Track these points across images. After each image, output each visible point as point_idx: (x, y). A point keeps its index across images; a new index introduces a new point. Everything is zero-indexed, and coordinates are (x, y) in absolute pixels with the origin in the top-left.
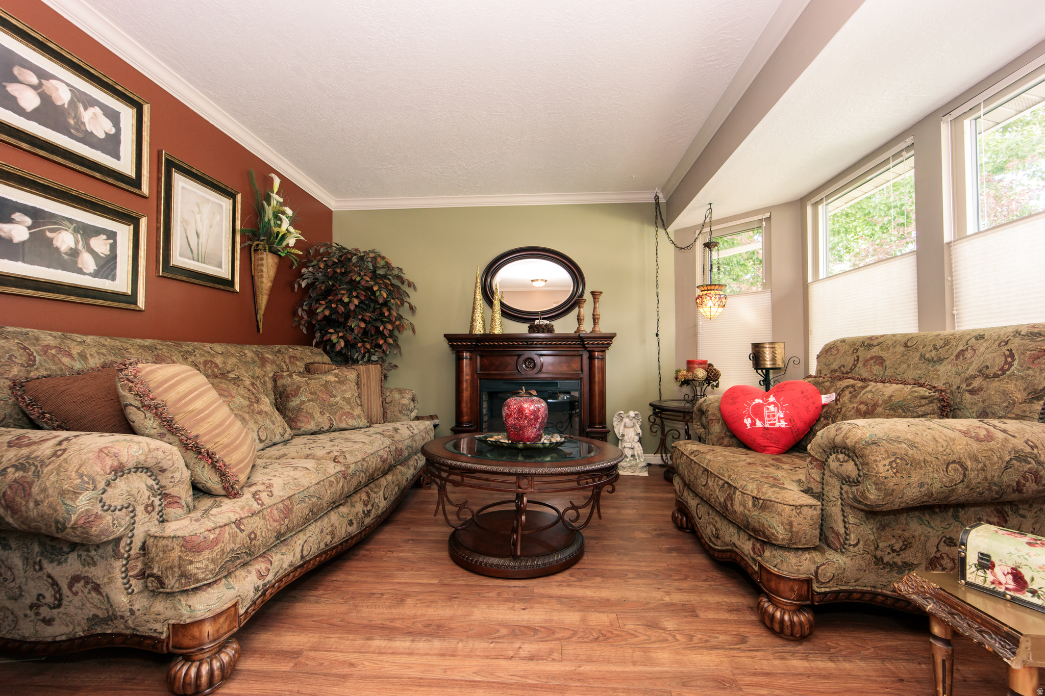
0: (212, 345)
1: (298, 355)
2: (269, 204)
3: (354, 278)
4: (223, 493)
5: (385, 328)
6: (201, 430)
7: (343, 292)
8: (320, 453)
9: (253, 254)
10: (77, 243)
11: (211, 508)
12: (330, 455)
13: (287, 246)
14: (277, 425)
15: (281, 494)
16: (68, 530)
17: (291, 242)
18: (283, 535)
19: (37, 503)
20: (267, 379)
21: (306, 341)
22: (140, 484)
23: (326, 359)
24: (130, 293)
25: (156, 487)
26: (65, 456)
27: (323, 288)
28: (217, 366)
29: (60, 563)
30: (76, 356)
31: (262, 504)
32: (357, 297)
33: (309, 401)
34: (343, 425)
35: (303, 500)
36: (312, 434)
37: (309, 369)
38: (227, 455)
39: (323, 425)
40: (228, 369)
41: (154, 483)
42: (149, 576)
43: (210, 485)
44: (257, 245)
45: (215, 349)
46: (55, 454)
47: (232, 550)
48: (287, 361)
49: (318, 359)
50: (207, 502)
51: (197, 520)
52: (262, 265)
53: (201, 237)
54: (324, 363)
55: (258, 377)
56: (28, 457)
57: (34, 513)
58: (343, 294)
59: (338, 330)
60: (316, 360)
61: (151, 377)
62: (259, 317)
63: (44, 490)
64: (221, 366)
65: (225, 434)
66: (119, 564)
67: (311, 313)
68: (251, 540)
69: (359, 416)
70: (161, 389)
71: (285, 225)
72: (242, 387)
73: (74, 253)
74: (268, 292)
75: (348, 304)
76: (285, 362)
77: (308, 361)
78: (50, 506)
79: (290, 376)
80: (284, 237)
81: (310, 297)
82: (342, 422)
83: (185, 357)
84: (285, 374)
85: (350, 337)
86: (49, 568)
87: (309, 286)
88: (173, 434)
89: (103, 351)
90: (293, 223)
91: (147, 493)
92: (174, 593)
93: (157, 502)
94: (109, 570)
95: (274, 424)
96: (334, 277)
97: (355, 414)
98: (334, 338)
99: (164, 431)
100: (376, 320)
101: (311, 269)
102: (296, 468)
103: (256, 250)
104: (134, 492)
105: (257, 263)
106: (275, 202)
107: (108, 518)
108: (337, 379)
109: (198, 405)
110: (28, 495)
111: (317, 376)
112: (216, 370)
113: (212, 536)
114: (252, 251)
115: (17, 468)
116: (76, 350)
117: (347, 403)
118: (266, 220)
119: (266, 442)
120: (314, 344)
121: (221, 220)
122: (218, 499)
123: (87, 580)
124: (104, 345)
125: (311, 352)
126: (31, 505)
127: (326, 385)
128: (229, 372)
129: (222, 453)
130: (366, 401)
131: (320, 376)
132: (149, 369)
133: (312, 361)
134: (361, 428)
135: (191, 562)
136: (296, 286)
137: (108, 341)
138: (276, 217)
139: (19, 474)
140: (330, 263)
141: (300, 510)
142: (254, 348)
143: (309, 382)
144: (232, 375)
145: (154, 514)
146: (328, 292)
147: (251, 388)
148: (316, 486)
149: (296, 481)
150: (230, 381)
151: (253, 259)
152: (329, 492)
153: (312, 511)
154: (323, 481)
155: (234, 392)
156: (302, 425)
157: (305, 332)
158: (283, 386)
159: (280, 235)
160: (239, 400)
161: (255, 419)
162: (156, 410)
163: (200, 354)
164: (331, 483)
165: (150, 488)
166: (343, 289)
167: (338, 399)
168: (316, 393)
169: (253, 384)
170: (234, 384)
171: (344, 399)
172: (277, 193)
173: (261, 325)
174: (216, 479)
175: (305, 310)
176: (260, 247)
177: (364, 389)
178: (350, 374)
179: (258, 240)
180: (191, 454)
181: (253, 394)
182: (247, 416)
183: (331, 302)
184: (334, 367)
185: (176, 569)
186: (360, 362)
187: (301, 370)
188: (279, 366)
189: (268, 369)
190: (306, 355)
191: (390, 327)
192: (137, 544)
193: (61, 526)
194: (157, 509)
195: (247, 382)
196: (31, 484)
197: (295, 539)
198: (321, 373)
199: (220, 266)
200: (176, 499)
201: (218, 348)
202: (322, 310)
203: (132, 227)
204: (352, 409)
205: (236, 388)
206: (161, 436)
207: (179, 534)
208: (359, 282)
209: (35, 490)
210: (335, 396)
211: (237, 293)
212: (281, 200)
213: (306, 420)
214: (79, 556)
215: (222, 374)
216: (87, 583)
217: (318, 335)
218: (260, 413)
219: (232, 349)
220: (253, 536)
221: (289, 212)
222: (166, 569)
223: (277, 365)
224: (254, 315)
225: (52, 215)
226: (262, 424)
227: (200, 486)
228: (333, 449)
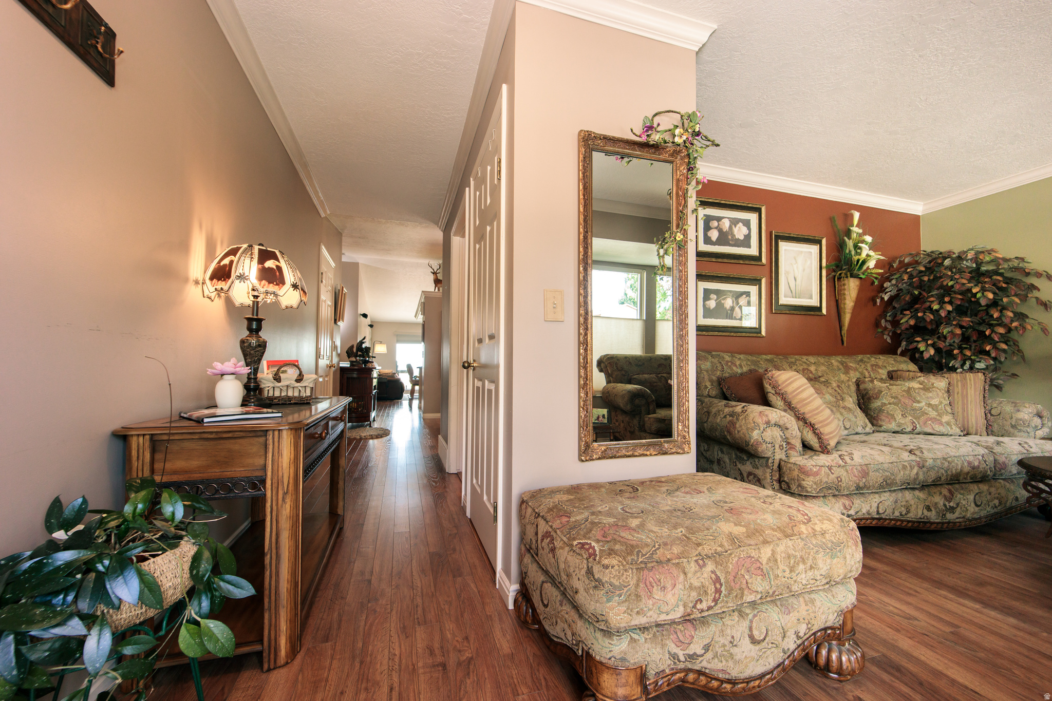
0: (807, 357)
1: (880, 363)
2: (849, 238)
3: (945, 283)
4: (820, 449)
5: (993, 331)
6: (805, 410)
7: (932, 299)
8: (895, 444)
9: (836, 283)
10: (733, 302)
11: (813, 456)
12: (906, 448)
13: (868, 268)
14: (858, 418)
15: (860, 461)
16: (750, 446)
17: (871, 264)
18: (862, 488)
19: (738, 432)
20: (850, 383)
21: (890, 350)
22: (777, 433)
23: (912, 367)
24: (757, 327)
25: (784, 437)
26: (747, 413)
27: (907, 299)
28: (811, 372)
29: (743, 465)
30: (738, 366)
31: (846, 463)
32: (950, 303)
33: (890, 404)
34: (929, 430)
35: (877, 470)
36: (894, 433)
37: (891, 376)
38: (822, 427)
39: (905, 427)
40: (820, 375)
41: (783, 435)
42: (782, 481)
43: (812, 443)
44: (840, 274)
45: (810, 360)
46: (742, 411)
47: (826, 482)
48: (869, 369)
49: (903, 367)
50: (810, 453)
51: (806, 459)
52: (844, 289)
53: (797, 280)
54: (909, 371)
55: (843, 381)
56: (733, 412)
57: (737, 436)
58: (932, 302)
59: (927, 337)
60: (901, 368)
61: (780, 378)
62: (843, 332)
63: (741, 426)
64: (814, 372)
65: (820, 415)
66: (769, 471)
67: (895, 323)
68: (839, 482)
69: (948, 423)
70: (784, 385)
71: (866, 251)
72: (830, 388)
73: (732, 309)
74: (851, 311)
75: (937, 311)
76: (867, 370)
77: (891, 369)
78: (743, 434)
79: (872, 381)
80: (864, 262)
81: (894, 308)
82: (926, 427)
83: (791, 366)
84: (867, 380)
85: (941, 344)
86: (739, 466)
87: (892, 299)
88: (791, 410)
89: (749, 363)
90: (873, 247)
91: (780, 439)
92: (794, 494)
93: (785, 446)
94: (765, 473)
95: (856, 418)
96: (921, 286)
97: (944, 421)
98: (922, 347)
99: (787, 408)
100: (980, 324)
101: (894, 282)
102: (872, 449)
103: (839, 279)
104: (775, 436)
105: (840, 288)
106: (855, 235)
107: (764, 446)
108: (921, 386)
109: (804, 395)
110: (735, 428)
111: (899, 382)
112: (811, 375)
113: (815, 470)
114: (836, 280)
115: (731, 415)
116: (738, 363)
117: (933, 409)
118: (847, 251)
119: (850, 430)
120: (899, 352)
121: (811, 263)
122: (817, 453)
123: (755, 476)
124: (749, 360)
125: (895, 360)
126: (736, 432)
127: (909, 390)
128: (820, 377)
129: (819, 426)
130: (960, 410)
131: (903, 383)
132: (778, 374)
133: (895, 369)
134: (951, 435)
135: (804, 480)
136: (878, 301)
137: (750, 358)
138: (856, 247)
139: (731, 418)
140: (915, 273)
141: (875, 478)
142: (839, 358)
143: (890, 387)
144: (822, 379)
145: (783, 451)
146: (916, 300)
147: (837, 389)
148: (890, 465)
149: (872, 457)
150: (821, 383)
151: (837, 286)
152: (902, 473)
153: (886, 482)
154: (896, 462)
155: (824, 391)
156: (883, 423)
157: (889, 340)
158: (865, 389)
159: (860, 261)
160: (828, 397)
161: (840, 412)
162: (783, 396)
163: (800, 364)
164: (904, 467)
165: (781, 436)
166: (932, 296)
167: (923, 404)
168: (897, 397)
169: (838, 386)
170: (824, 385)
171: (929, 405)
172: (856, 226)
173: (845, 339)
174: (816, 440)
175: (889, 321)
176: (843, 275)
177: (957, 398)
178: (939, 382)
179: (841, 270)
180: (801, 423)
181: (839, 393)
182: (834, 409)
183: (917, 311)
184: (919, 374)
185: (796, 481)
186: (959, 370)
187: (884, 377)
188: (861, 373)
189: (852, 375)
190: (888, 363)
191: (1001, 330)
192: (776, 464)
193: (747, 444)
194: (785, 449)
195: (834, 385)
196: (736, 423)
197: (872, 496)
198: (904, 380)
199: (811, 298)
200: (793, 447)
201: (812, 359)
202: (907, 320)
203: (758, 286)
204: (940, 415)
205: (826, 388)
206: (785, 411)
207: (797, 463)
208: (952, 286)
209: (737, 426)
210: (919, 402)
211: (825, 315)
212: (861, 231)
213: (887, 420)
214: (751, 463)
215: (815, 378)
216: (755, 477)
217: (904, 343)
218: (844, 408)
219: (821, 360)
220: (839, 479)
221: (868, 239)
222: (791, 479)
223: (859, 372)
224: (839, 332)
225: (724, 291)
226: (846, 416)
227: (806, 443)
228: (911, 444)
